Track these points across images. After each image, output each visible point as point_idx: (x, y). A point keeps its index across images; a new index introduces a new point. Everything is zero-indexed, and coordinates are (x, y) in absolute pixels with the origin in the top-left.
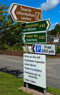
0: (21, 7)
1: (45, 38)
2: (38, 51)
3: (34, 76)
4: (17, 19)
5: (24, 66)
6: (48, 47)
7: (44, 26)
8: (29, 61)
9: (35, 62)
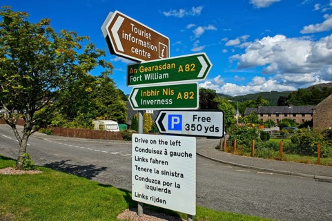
0: (133, 25)
1: (195, 96)
2: (173, 127)
3: (161, 186)
4: (123, 51)
5: (134, 163)
6: (203, 119)
7: (191, 68)
8: (147, 151)
9: (166, 153)
